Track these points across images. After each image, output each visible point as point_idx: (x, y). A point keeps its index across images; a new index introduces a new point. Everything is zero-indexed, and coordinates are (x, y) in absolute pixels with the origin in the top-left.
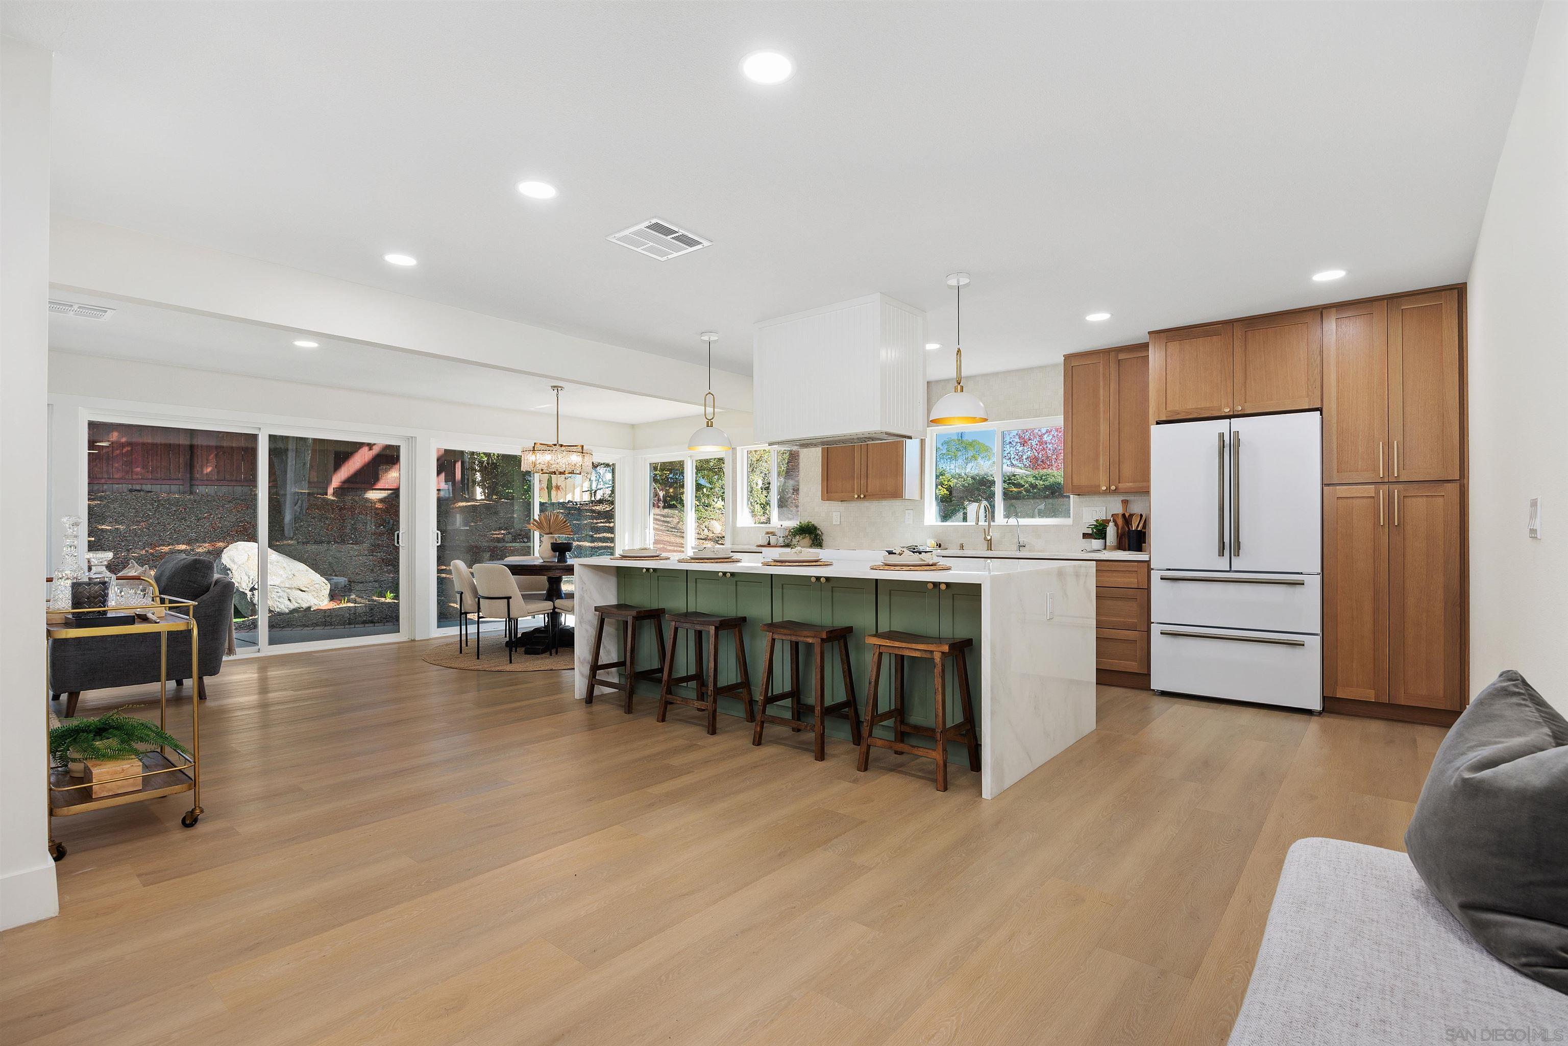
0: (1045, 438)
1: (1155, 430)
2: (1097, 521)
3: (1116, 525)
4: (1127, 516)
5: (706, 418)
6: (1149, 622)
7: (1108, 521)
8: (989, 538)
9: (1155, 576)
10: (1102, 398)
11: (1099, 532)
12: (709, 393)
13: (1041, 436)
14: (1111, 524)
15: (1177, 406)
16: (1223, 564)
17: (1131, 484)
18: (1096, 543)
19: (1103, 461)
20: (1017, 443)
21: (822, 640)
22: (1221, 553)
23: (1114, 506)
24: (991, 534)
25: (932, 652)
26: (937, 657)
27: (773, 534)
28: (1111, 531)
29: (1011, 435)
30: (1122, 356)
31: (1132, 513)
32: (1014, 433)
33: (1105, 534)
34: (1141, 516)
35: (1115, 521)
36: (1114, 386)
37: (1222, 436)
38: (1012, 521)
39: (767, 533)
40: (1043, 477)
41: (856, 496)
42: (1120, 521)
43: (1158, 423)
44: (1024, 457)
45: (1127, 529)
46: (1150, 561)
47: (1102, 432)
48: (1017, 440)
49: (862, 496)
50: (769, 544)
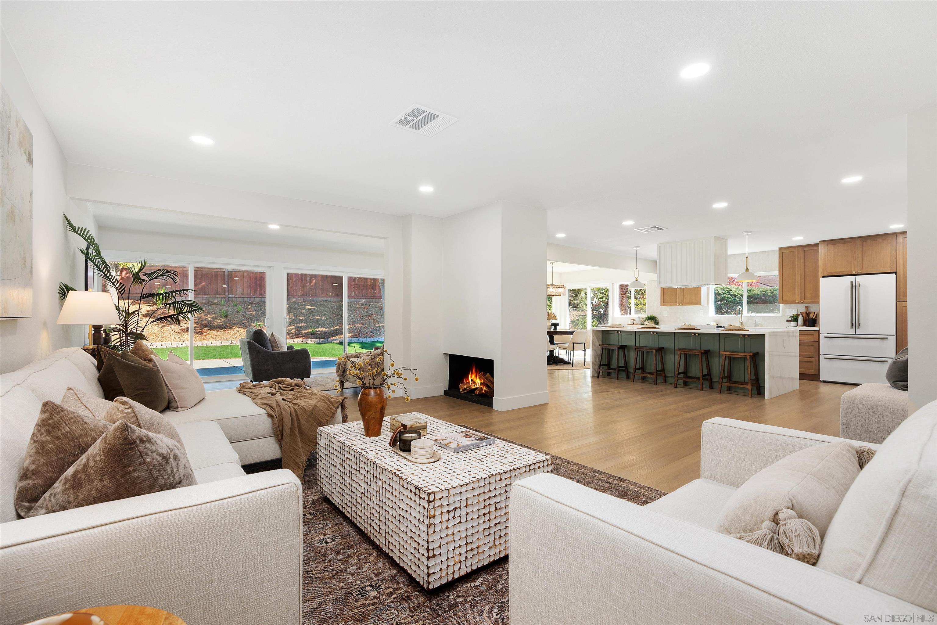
1: (822, 280)
2: (793, 315)
3: (803, 316)
4: (808, 312)
6: (819, 354)
7: (799, 315)
8: (741, 322)
9: (822, 337)
10: (796, 265)
11: (795, 319)
14: (800, 316)
15: (831, 271)
16: (852, 331)
17: (810, 300)
18: (793, 324)
19: (797, 291)
21: (702, 353)
22: (852, 327)
23: (802, 308)
24: (742, 320)
25: (746, 356)
26: (748, 357)
27: (634, 320)
28: (800, 319)
30: (806, 249)
31: (810, 311)
33: (798, 320)
34: (815, 313)
35: (802, 315)
36: (802, 261)
37: (852, 282)
39: (632, 319)
41: (678, 304)
42: (804, 315)
43: (823, 277)
45: (808, 318)
46: (819, 330)
47: (796, 279)
49: (681, 304)
50: (633, 324)
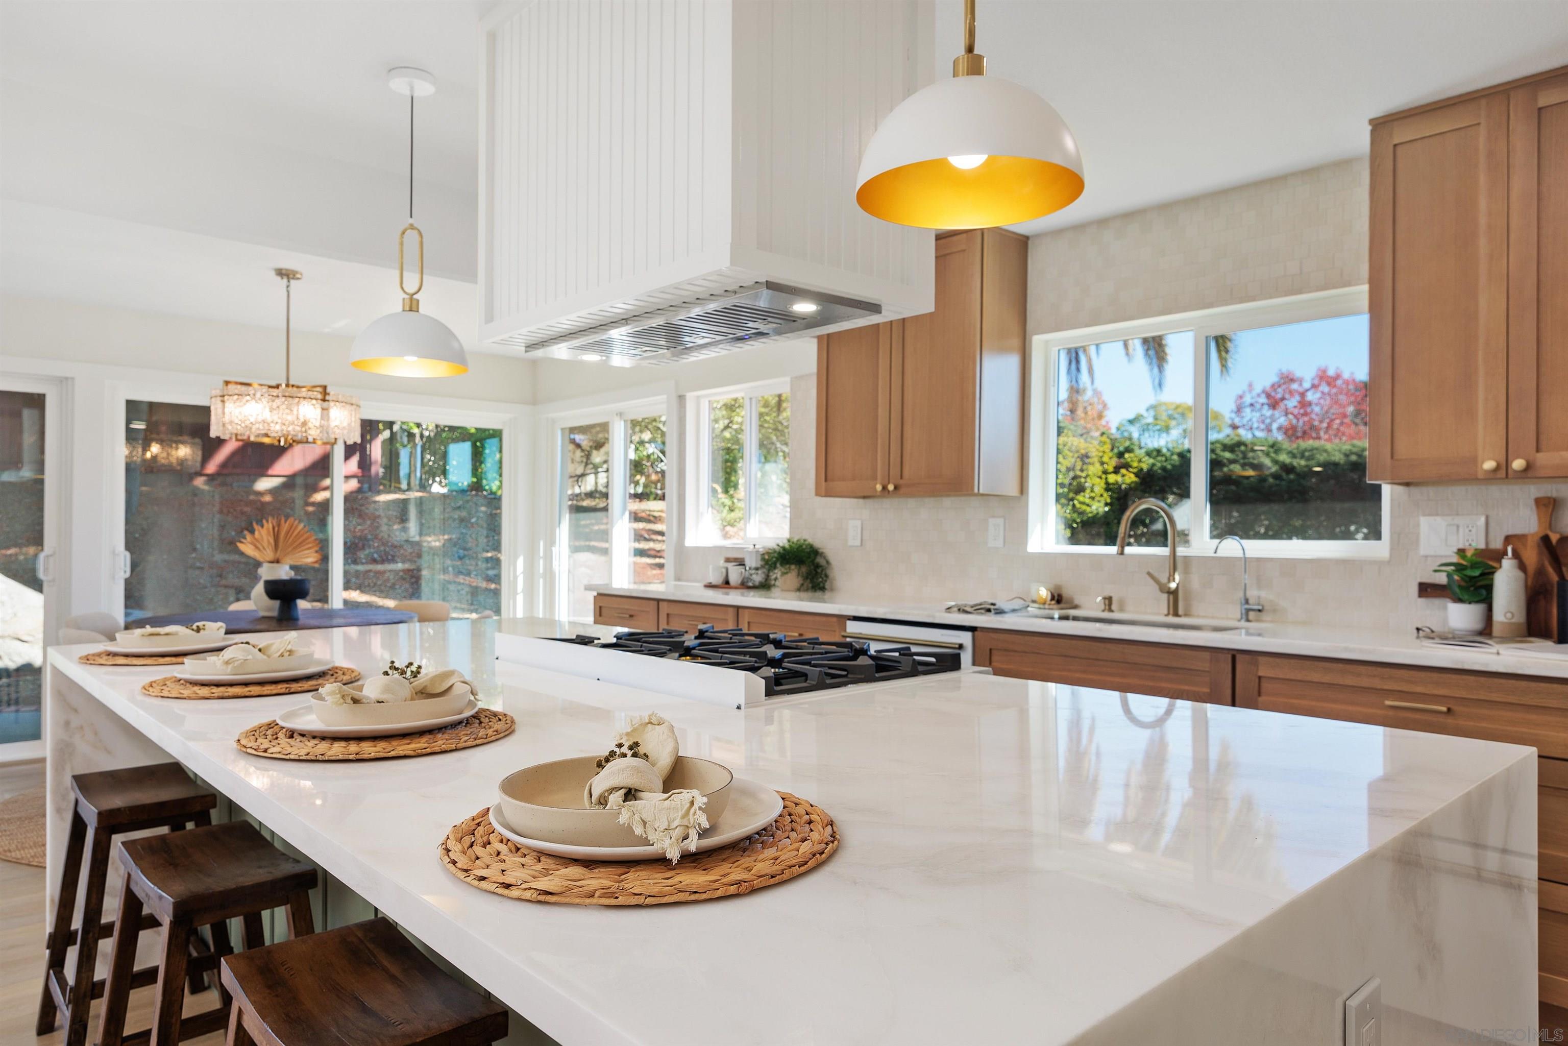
0: (1310, 396)
2: (1461, 552)
3: (1523, 565)
5: (402, 288)
7: (1498, 554)
8: (1171, 585)
11: (1470, 581)
12: (412, 227)
13: (1303, 395)
18: (1461, 618)
20: (1263, 405)
27: (739, 563)
28: (1506, 580)
29: (1255, 393)
32: (1258, 389)
33: (1489, 588)
35: (1518, 554)
38: (1232, 547)
39: (728, 560)
40: (1307, 454)
41: (879, 487)
42: (1535, 556)
44: (1275, 426)
45: (1556, 579)
48: (1263, 399)
49: (891, 487)
50: (727, 582)
